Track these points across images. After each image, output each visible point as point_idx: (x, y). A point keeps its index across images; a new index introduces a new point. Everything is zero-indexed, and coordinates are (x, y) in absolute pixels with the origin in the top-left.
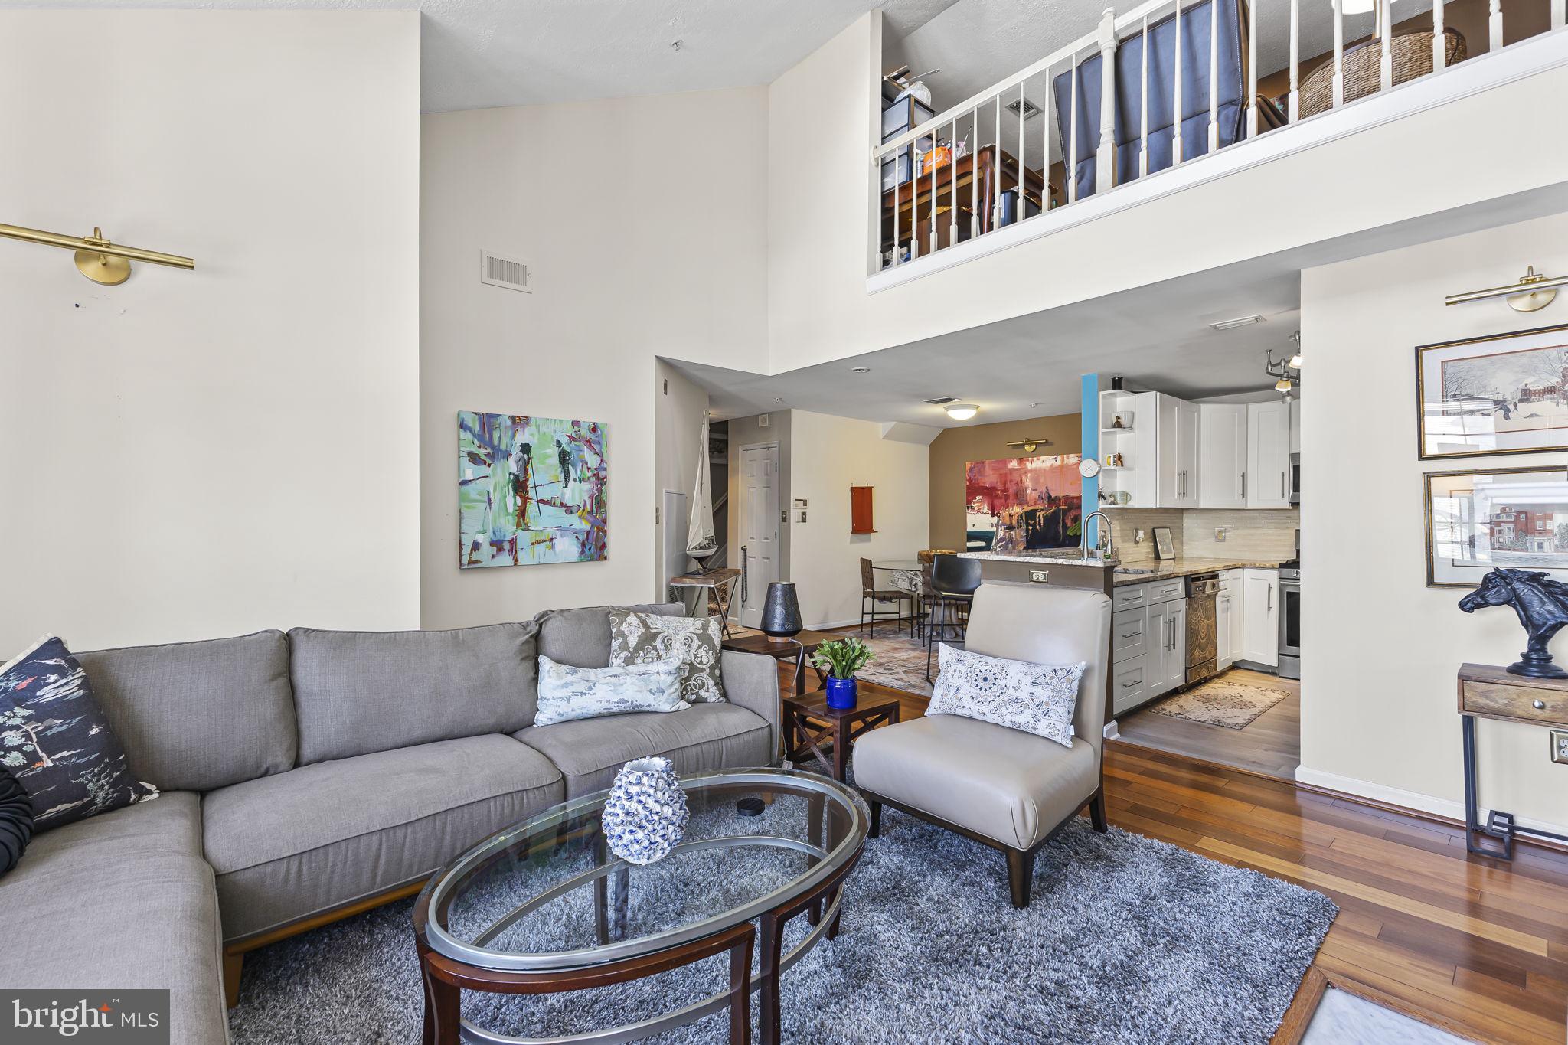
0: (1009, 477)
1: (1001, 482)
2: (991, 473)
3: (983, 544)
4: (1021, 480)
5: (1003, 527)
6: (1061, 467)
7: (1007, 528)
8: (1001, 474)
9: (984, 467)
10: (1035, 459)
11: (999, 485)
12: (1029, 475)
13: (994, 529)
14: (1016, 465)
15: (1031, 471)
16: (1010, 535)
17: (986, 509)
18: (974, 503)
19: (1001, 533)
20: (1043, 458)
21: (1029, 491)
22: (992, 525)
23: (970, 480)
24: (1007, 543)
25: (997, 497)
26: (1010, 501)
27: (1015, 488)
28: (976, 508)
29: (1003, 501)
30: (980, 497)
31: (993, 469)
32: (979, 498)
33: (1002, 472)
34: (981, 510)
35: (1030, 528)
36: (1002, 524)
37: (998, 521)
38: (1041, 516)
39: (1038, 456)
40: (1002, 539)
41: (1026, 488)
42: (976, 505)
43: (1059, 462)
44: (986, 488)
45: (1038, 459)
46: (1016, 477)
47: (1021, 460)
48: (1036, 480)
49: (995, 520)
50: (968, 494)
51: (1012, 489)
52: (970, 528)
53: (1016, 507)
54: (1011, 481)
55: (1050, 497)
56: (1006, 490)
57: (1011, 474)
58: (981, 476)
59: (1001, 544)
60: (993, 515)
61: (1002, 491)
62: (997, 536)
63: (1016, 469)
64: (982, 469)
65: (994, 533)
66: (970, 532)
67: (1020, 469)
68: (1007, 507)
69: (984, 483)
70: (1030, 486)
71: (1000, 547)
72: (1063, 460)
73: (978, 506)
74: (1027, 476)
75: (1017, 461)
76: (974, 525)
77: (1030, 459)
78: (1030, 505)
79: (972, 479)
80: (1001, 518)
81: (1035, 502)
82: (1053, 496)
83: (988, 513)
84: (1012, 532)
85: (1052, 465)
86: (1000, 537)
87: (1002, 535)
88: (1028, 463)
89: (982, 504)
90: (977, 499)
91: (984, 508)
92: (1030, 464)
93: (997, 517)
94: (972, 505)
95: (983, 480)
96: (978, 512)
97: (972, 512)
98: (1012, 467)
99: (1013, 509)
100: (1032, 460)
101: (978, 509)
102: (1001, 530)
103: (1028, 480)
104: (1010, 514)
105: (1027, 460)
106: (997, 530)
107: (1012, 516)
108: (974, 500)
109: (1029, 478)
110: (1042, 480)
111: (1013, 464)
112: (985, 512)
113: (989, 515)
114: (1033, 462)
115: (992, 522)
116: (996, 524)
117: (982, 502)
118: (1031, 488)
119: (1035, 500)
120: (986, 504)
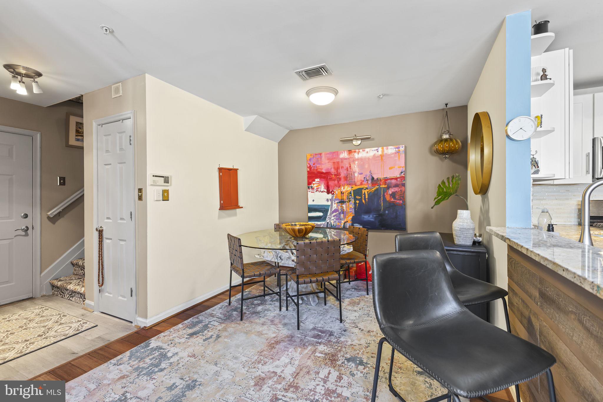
0: (341, 165)
1: (334, 168)
2: (327, 161)
3: (321, 214)
4: (350, 167)
5: (336, 202)
6: (382, 156)
7: (339, 202)
8: (334, 163)
9: (321, 157)
10: (361, 150)
11: (333, 171)
12: (356, 162)
13: (329, 203)
14: (346, 155)
15: (358, 159)
16: (342, 207)
17: (323, 188)
18: (314, 184)
19: (335, 206)
20: (367, 150)
21: (356, 175)
22: (327, 200)
23: (310, 167)
24: (340, 214)
25: (331, 179)
26: (342, 182)
27: (345, 172)
28: (315, 188)
29: (336, 182)
30: (318, 180)
31: (328, 159)
32: (317, 180)
33: (335, 161)
34: (319, 190)
35: (358, 202)
36: (336, 199)
37: (332, 197)
38: (366, 193)
39: (364, 149)
40: (336, 211)
41: (354, 173)
42: (315, 185)
43: (380, 153)
44: (322, 173)
45: (364, 151)
46: (346, 164)
47: (350, 152)
48: (361, 166)
49: (330, 196)
50: (309, 178)
51: (343, 173)
52: (310, 203)
53: (346, 187)
54: (342, 167)
55: (373, 178)
56: (338, 174)
57: (342, 162)
58: (319, 164)
59: (335, 214)
60: (328, 192)
61: (335, 175)
62: (332, 208)
63: (346, 159)
64: (319, 159)
65: (329, 206)
66: (311, 205)
68: (340, 187)
69: (321, 169)
70: (357, 171)
71: (334, 216)
72: (383, 151)
73: (316, 186)
74: (355, 164)
75: (347, 152)
76: (313, 201)
77: (357, 150)
78: (357, 185)
79: (312, 167)
80: (335, 195)
81: (361, 182)
82: (375, 178)
83: (325, 192)
84: (343, 205)
85: (375, 155)
86: (334, 209)
87: (335, 208)
88: (355, 153)
89: (320, 185)
90: (316, 181)
91: (321, 188)
92: (357, 154)
93: (331, 194)
94: (312, 186)
95: (320, 168)
96: (317, 191)
97: (312, 191)
98: (343, 157)
99: (344, 189)
100: (359, 151)
101: (317, 189)
102: (335, 204)
103: (356, 166)
104: (341, 192)
105: (355, 152)
106: (332, 204)
107: (343, 193)
108: (314, 182)
109: (356, 165)
110: (366, 166)
111: (343, 155)
112: (322, 191)
113: (325, 193)
114: (359, 153)
115: (327, 198)
116: (330, 200)
117: (319, 184)
118: (358, 173)
119: (361, 181)
120: (322, 185)
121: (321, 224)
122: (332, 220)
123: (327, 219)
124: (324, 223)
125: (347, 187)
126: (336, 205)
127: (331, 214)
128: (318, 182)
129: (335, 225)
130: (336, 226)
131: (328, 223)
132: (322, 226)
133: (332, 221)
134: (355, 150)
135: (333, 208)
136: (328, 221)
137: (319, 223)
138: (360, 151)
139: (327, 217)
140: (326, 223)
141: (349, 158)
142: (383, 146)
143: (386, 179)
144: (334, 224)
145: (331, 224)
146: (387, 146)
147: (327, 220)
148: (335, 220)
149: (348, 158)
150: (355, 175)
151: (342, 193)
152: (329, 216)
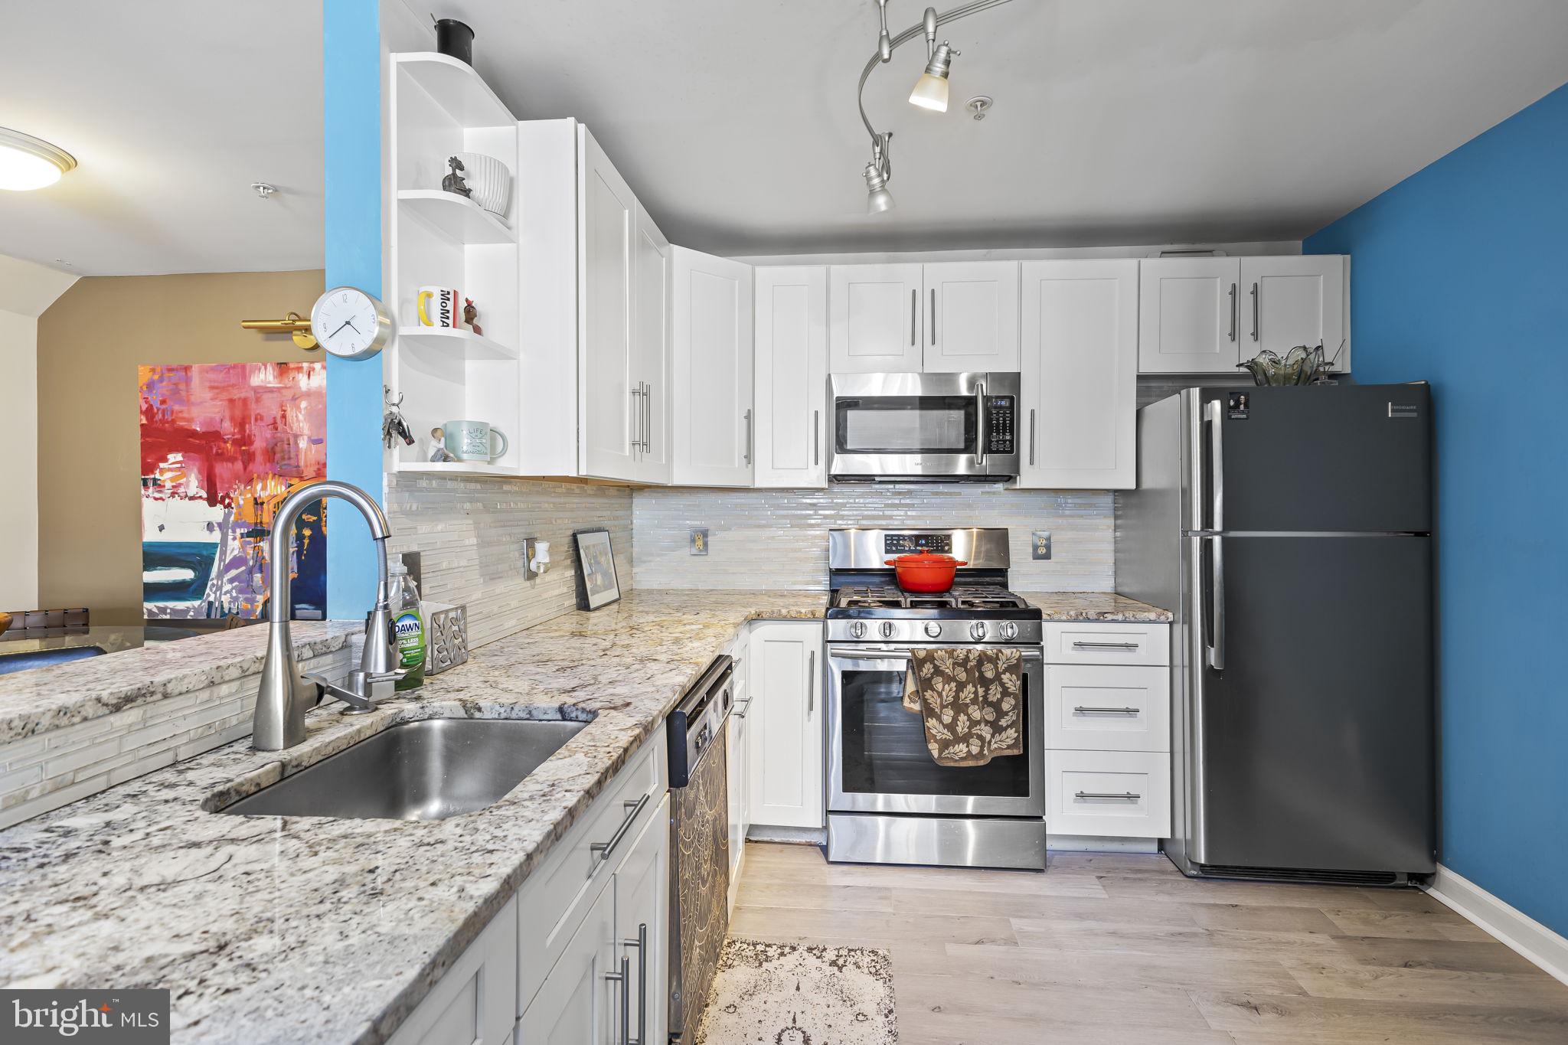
0: (254, 409)
1: (232, 419)
2: (208, 395)
3: (187, 574)
4: (284, 417)
5: (239, 531)
7: (249, 535)
8: (231, 401)
9: (188, 381)
10: (318, 366)
11: (228, 428)
12: (303, 404)
13: (215, 537)
14: (271, 378)
15: (308, 394)
16: (258, 551)
17: (193, 484)
18: (162, 471)
19: (234, 547)
21: (303, 444)
22: (210, 527)
23: (149, 412)
24: (250, 572)
25: (222, 456)
26: (258, 466)
27: (268, 433)
28: (169, 485)
29: (239, 465)
30: (179, 457)
31: (212, 388)
32: (175, 457)
33: (237, 394)
34: (181, 490)
35: (307, 532)
36: (237, 525)
37: (227, 517)
40: (237, 562)
41: (296, 436)
42: (168, 475)
44: (193, 434)
46: (269, 408)
47: (283, 368)
48: (317, 418)
49: (217, 513)
50: (146, 448)
51: (261, 439)
52: (151, 535)
53: (271, 483)
54: (259, 418)
56: (244, 440)
57: (258, 400)
58: (181, 401)
59: (233, 573)
60: (212, 501)
61: (235, 442)
62: (223, 553)
63: (271, 390)
64: (182, 387)
65: (214, 546)
66: (151, 545)
67: (279, 389)
68: (250, 481)
69: (190, 420)
70: (306, 431)
71: (231, 581)
73: (172, 479)
74: (298, 408)
75: (274, 370)
76: (161, 528)
77: (305, 365)
78: (306, 478)
79: (155, 410)
80: (234, 511)
81: (319, 469)
83: (200, 497)
84: (261, 544)
86: (231, 557)
87: (236, 552)
88: (301, 375)
89: (184, 475)
90: (170, 462)
91: (187, 484)
92: (306, 377)
93: (222, 506)
94: (157, 476)
95: (185, 415)
96: (173, 495)
97: (157, 495)
98: (262, 384)
99: (264, 488)
100: (310, 367)
101: (173, 487)
102: (234, 539)
103: (301, 417)
104: (255, 499)
105: (299, 369)
106: (224, 539)
107: (262, 504)
108: (162, 465)
109: (303, 412)
111: (262, 376)
112: (190, 494)
113: (201, 501)
114: (312, 373)
115: (209, 520)
116: (219, 525)
117: (182, 469)
118: (309, 438)
119: (317, 467)
120: (193, 475)
121: (188, 610)
122: (226, 593)
123: (208, 590)
124: (197, 603)
125: (273, 484)
126: (237, 544)
127: (220, 576)
128: (179, 465)
129: (235, 612)
130: (238, 613)
131: (210, 604)
132: (192, 613)
133: (223, 598)
134: (300, 365)
135: (228, 552)
136: (211, 599)
137: (181, 605)
138: (314, 369)
139: (210, 584)
140: (205, 605)
141: (283, 388)
144: (230, 608)
145: (222, 607)
147: (209, 595)
148: (234, 594)
149: (277, 388)
150: (301, 445)
151: (258, 503)
152: (215, 582)
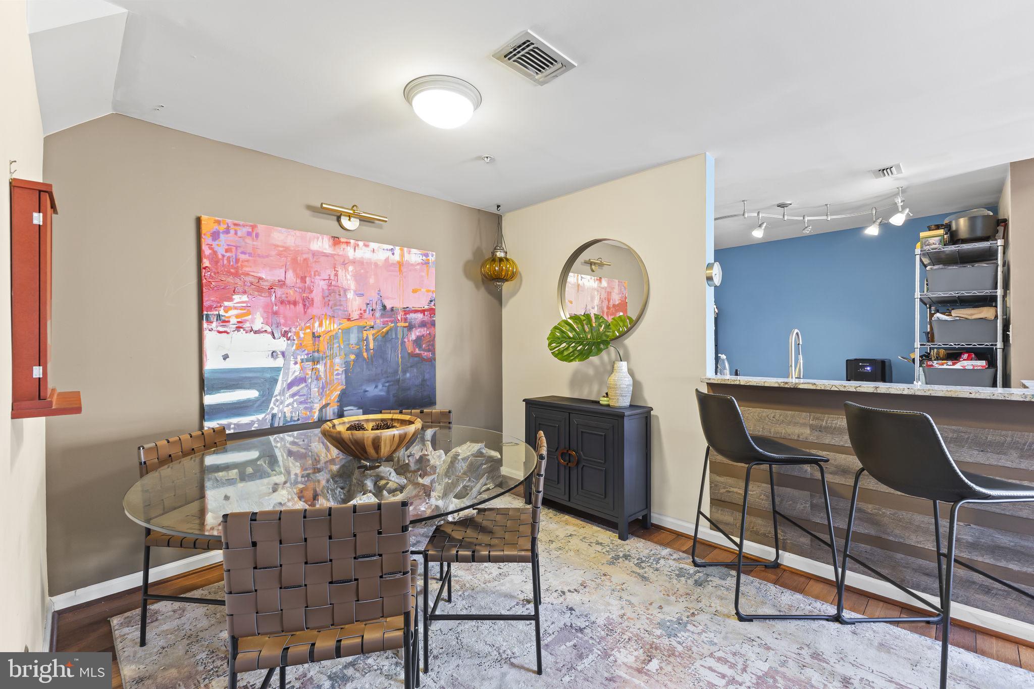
0: (313, 267)
1: (294, 274)
2: (273, 251)
3: (252, 394)
4: (336, 275)
5: (299, 358)
6: (400, 264)
7: (308, 360)
8: (293, 260)
9: (254, 237)
10: (361, 243)
11: (290, 280)
12: (351, 268)
13: (279, 362)
14: (326, 246)
15: (354, 262)
16: (315, 371)
17: (258, 321)
18: (227, 310)
19: (296, 370)
20: (373, 245)
21: (350, 296)
22: (273, 354)
24: (309, 387)
25: (285, 300)
26: (314, 311)
27: (324, 286)
28: (234, 320)
30: (245, 298)
32: (240, 298)
33: (298, 254)
34: (247, 325)
35: (352, 358)
36: (298, 353)
37: (289, 347)
38: (371, 338)
39: (367, 240)
40: (297, 381)
41: (345, 291)
42: (233, 312)
43: (397, 257)
44: (259, 280)
45: (367, 246)
46: (325, 268)
47: (336, 241)
48: (360, 279)
49: (281, 344)
51: (318, 289)
52: (212, 365)
53: (326, 322)
54: (316, 275)
55: (384, 307)
56: (305, 289)
57: (316, 261)
58: (247, 253)
59: (294, 389)
60: (276, 334)
61: (297, 292)
62: (286, 374)
63: (326, 255)
64: (248, 241)
65: (278, 370)
67: (332, 256)
68: (309, 320)
69: (255, 269)
70: (352, 287)
71: (293, 395)
72: (402, 255)
73: (237, 316)
74: (347, 270)
75: (329, 241)
76: (226, 357)
77: (352, 241)
78: (352, 319)
79: (220, 257)
80: (296, 342)
81: (361, 314)
82: (389, 307)
83: (266, 331)
84: (318, 366)
85: (387, 259)
86: (293, 377)
87: (297, 373)
88: (349, 247)
89: (249, 313)
90: (235, 301)
91: (253, 321)
92: (352, 250)
93: (285, 339)
94: (222, 312)
95: (251, 264)
96: (238, 328)
97: (221, 329)
98: (320, 250)
99: (321, 325)
100: (355, 244)
101: (239, 322)
102: (296, 363)
103: (349, 277)
104: (313, 333)
105: (348, 243)
106: (286, 365)
107: (319, 337)
108: (226, 304)
109: (350, 273)
110: (372, 281)
111: (320, 243)
112: (255, 328)
113: (266, 334)
114: (356, 248)
115: (274, 350)
116: (283, 354)
117: (247, 308)
118: (355, 291)
119: (360, 312)
120: (258, 313)
121: (253, 422)
122: (288, 406)
123: (272, 405)
124: (261, 417)
125: (328, 322)
126: (298, 367)
127: (282, 393)
128: (244, 305)
129: (296, 419)
130: (298, 420)
131: (274, 416)
132: (256, 425)
133: (286, 410)
134: (348, 241)
135: (290, 374)
136: (275, 411)
137: (244, 420)
138: (358, 245)
139: (273, 399)
140: (269, 417)
141: (335, 255)
142: (402, 246)
143: (407, 311)
144: (292, 417)
145: (285, 417)
146: (410, 247)
147: (273, 409)
148: (295, 405)
149: (331, 254)
150: (348, 297)
151: (316, 337)
152: (278, 398)
